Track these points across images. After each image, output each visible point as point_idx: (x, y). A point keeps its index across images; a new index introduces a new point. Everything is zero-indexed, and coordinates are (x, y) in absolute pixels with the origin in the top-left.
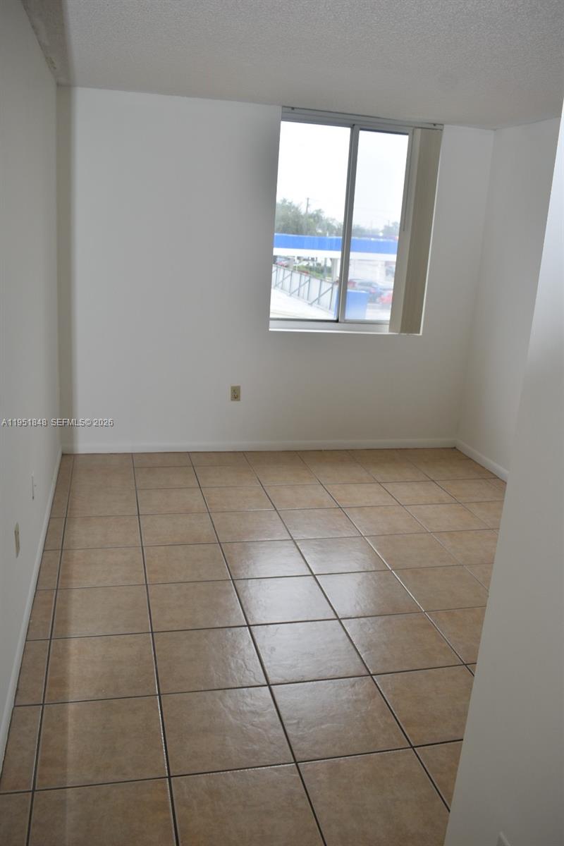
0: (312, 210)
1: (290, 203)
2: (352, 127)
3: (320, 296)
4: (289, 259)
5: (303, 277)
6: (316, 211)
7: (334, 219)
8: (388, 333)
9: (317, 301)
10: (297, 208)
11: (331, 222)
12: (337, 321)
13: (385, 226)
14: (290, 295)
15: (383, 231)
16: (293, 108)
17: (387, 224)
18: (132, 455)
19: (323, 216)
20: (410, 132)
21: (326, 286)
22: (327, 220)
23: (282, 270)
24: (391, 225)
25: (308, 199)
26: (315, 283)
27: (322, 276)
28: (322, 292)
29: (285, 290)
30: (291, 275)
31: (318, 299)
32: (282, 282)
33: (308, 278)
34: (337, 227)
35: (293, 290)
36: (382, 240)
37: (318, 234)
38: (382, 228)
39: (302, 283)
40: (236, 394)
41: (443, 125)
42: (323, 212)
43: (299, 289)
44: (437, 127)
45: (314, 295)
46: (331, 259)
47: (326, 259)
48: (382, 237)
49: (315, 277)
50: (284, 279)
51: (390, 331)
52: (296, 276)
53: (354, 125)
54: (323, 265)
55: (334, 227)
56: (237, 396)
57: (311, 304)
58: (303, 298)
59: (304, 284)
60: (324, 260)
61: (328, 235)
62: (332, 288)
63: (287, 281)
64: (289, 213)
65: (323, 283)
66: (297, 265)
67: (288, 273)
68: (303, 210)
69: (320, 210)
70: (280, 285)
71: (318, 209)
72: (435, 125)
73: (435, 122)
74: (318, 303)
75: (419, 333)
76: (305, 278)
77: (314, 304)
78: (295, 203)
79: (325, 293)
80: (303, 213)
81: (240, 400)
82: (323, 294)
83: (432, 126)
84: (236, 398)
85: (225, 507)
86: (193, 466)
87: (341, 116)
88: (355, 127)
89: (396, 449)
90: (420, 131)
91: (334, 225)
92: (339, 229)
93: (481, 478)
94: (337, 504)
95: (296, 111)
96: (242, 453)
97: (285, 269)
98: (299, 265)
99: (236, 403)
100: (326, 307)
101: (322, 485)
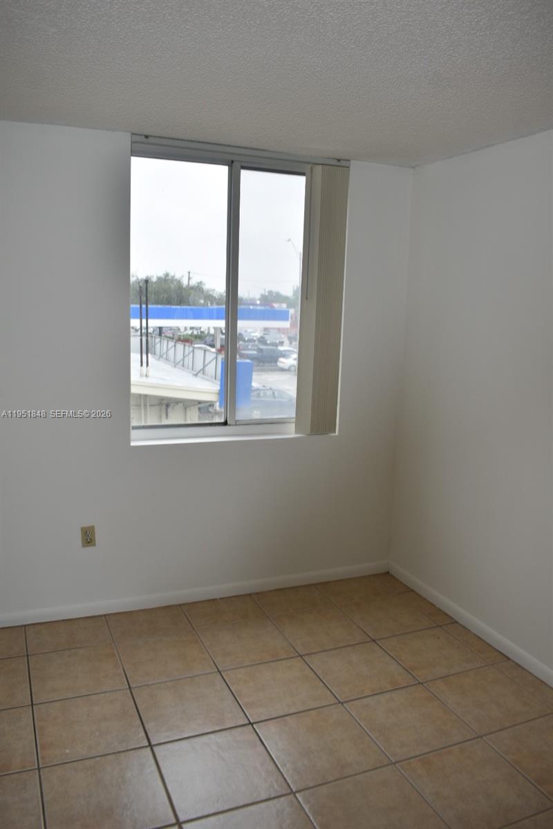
0: (193, 282)
1: (173, 277)
2: (230, 164)
3: (204, 366)
4: (174, 329)
5: (187, 347)
6: (198, 283)
7: (214, 290)
8: (293, 435)
9: (202, 371)
10: (179, 281)
11: (211, 293)
12: (225, 423)
14: (175, 366)
15: (259, 300)
16: (147, 137)
17: (263, 293)
19: (204, 288)
20: (308, 172)
21: (210, 356)
22: (208, 291)
23: (166, 342)
24: (267, 294)
25: (189, 273)
26: (199, 352)
29: (169, 361)
30: (175, 346)
31: (203, 369)
32: (166, 353)
34: (217, 297)
35: (177, 361)
36: (259, 308)
37: (200, 304)
38: (258, 296)
39: (187, 353)
40: (88, 538)
41: (348, 160)
42: (204, 284)
43: (183, 360)
44: (342, 163)
45: (199, 365)
46: (215, 328)
47: (209, 328)
48: (260, 305)
49: (198, 346)
50: (167, 350)
51: (296, 433)
52: (180, 346)
53: (232, 162)
54: (206, 332)
55: (215, 297)
56: (91, 539)
57: (196, 375)
58: (188, 368)
59: (188, 355)
61: (209, 305)
62: (216, 358)
63: (171, 352)
64: (172, 286)
65: (207, 353)
66: (182, 334)
67: (171, 344)
68: (185, 282)
69: (201, 282)
70: (165, 356)
71: (199, 281)
72: (339, 160)
73: (338, 158)
74: (203, 373)
75: (335, 432)
76: (189, 348)
77: (199, 375)
78: (177, 277)
79: (210, 362)
80: (184, 286)
81: (95, 545)
82: (208, 364)
83: (335, 162)
84: (89, 542)
85: (67, 751)
86: (27, 656)
87: (215, 148)
88: (234, 163)
89: (314, 585)
90: (319, 169)
91: (214, 295)
92: (219, 299)
93: (434, 625)
94: (246, 715)
95: (150, 140)
96: (104, 618)
97: (168, 341)
98: (185, 333)
99: (90, 549)
100: (212, 377)
101: (220, 673)
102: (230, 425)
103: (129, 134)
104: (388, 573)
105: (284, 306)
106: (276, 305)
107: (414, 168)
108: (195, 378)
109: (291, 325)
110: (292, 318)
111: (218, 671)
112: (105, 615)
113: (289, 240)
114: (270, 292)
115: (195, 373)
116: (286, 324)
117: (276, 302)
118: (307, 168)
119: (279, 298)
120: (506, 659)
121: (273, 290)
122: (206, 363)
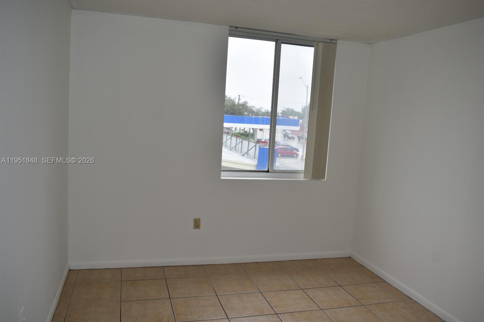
0: (241, 102)
3: (248, 151)
4: (229, 129)
5: (238, 139)
6: (244, 102)
7: (254, 107)
8: (302, 179)
9: (247, 153)
10: (233, 101)
11: (252, 108)
12: (268, 171)
13: (282, 111)
14: (231, 150)
15: (281, 113)
18: (121, 270)
19: (248, 105)
21: (252, 145)
22: (250, 107)
24: (286, 110)
25: (239, 96)
26: (245, 143)
27: (248, 138)
28: (250, 148)
29: (228, 147)
30: (231, 138)
31: (247, 152)
32: (226, 142)
33: (241, 140)
34: (256, 111)
35: (232, 147)
37: (245, 115)
39: (238, 142)
40: (197, 224)
41: (337, 40)
42: (247, 103)
43: (236, 146)
44: (333, 41)
45: (245, 150)
46: (253, 129)
47: (250, 129)
48: (281, 117)
49: (245, 139)
50: (226, 141)
51: (304, 178)
52: (234, 139)
53: (277, 40)
54: (248, 132)
56: (198, 225)
57: (243, 155)
58: (238, 151)
59: (239, 143)
60: (248, 129)
61: (251, 115)
62: (256, 146)
63: (229, 142)
64: (229, 103)
65: (250, 142)
66: (233, 132)
67: (229, 137)
68: (237, 101)
70: (224, 144)
71: (245, 101)
72: (331, 40)
73: (331, 38)
74: (247, 155)
75: (324, 179)
76: (239, 140)
77: (245, 155)
78: (232, 98)
80: (236, 104)
81: (200, 229)
82: (250, 149)
83: (329, 41)
84: (197, 227)
85: (189, 317)
86: (165, 279)
87: (269, 33)
88: (278, 41)
89: (310, 260)
90: (321, 44)
91: (254, 110)
92: (257, 112)
93: (373, 282)
94: (274, 310)
95: (239, 29)
96: (202, 266)
97: (227, 135)
98: (235, 132)
99: (197, 230)
100: (252, 157)
101: (261, 293)
102: (270, 172)
103: (229, 26)
104: (350, 257)
105: (296, 118)
106: (291, 117)
107: (370, 44)
108: (242, 157)
109: (300, 129)
110: (301, 125)
111: (260, 292)
112: (202, 265)
113: (301, 78)
114: (288, 109)
115: (243, 154)
116: (297, 128)
117: (291, 115)
118: (315, 44)
119: (293, 112)
120: (410, 299)
121: (290, 108)
122: (249, 149)
